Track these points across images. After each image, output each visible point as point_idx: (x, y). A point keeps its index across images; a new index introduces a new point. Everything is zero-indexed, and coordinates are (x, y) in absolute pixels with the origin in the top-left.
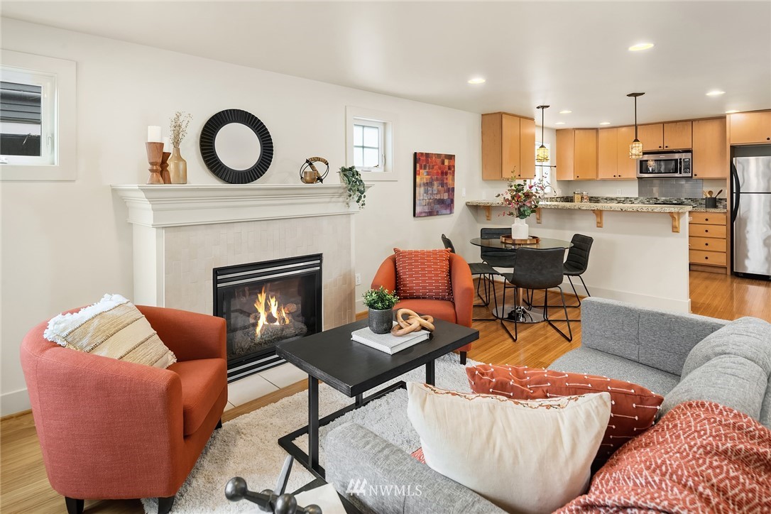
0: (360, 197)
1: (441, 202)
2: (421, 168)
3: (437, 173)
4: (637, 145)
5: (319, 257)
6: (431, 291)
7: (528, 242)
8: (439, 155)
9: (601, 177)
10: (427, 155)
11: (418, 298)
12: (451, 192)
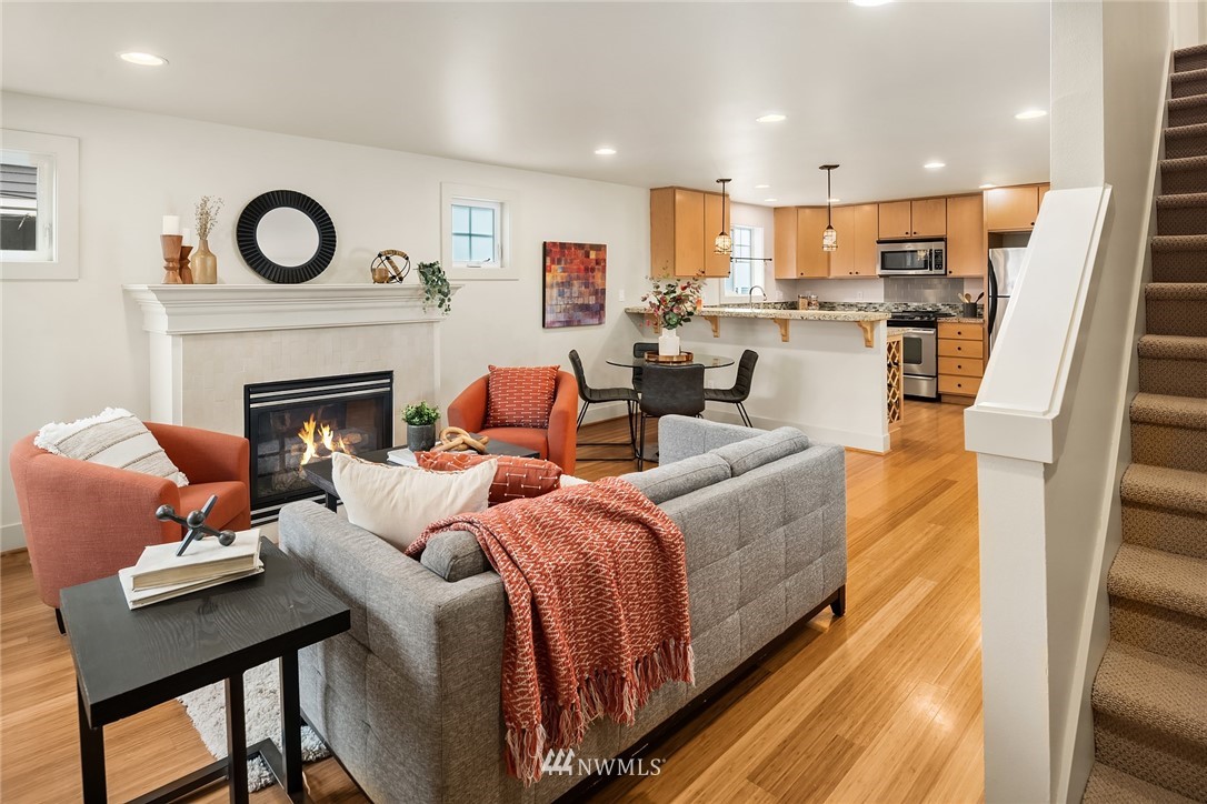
0: (443, 301)
1: (585, 308)
2: (553, 262)
3: (579, 270)
4: (830, 233)
5: (389, 374)
6: (526, 417)
7: (675, 360)
8: (580, 246)
9: (832, 276)
10: (563, 245)
11: (511, 425)
12: (600, 294)
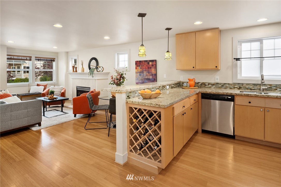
1: (148, 79)
2: (137, 66)
3: (146, 68)
8: (146, 61)
10: (140, 61)
12: (154, 76)
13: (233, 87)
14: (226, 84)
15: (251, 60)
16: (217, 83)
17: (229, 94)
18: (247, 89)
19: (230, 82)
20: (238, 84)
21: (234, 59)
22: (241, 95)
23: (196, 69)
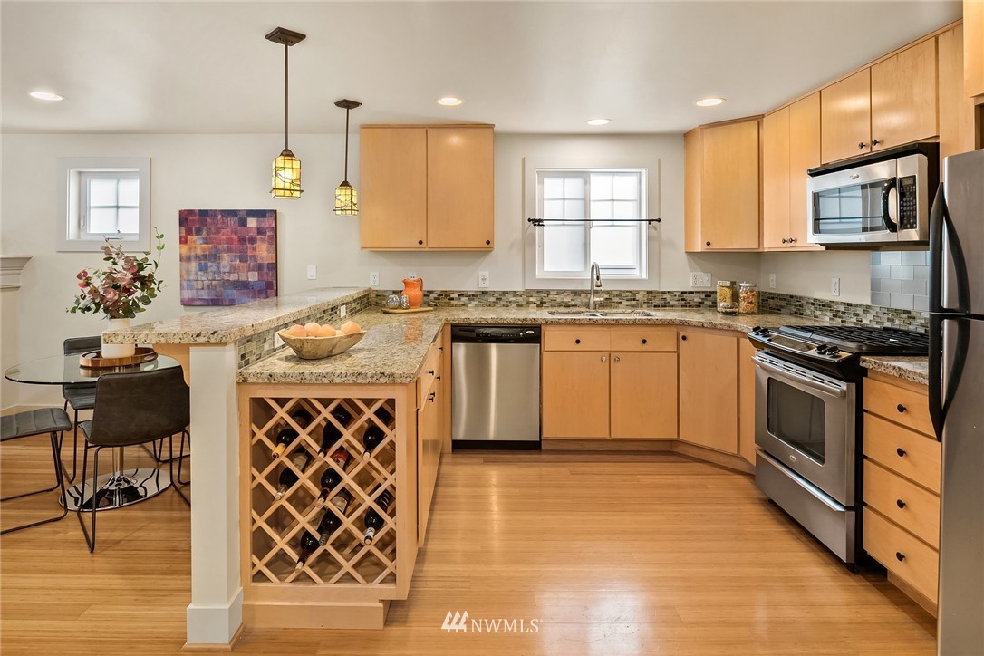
1: (242, 286)
2: (189, 232)
3: (230, 241)
8: (233, 213)
9: (765, 246)
10: (204, 214)
12: (265, 270)
13: (524, 303)
14: (507, 292)
15: (564, 225)
16: (483, 292)
17: (529, 322)
18: (559, 305)
19: (519, 288)
20: (539, 291)
21: (529, 220)
22: (558, 323)
23: (427, 249)
